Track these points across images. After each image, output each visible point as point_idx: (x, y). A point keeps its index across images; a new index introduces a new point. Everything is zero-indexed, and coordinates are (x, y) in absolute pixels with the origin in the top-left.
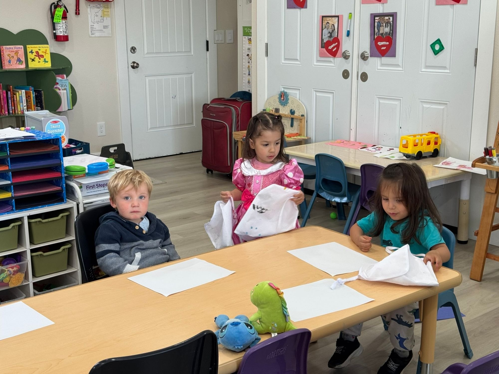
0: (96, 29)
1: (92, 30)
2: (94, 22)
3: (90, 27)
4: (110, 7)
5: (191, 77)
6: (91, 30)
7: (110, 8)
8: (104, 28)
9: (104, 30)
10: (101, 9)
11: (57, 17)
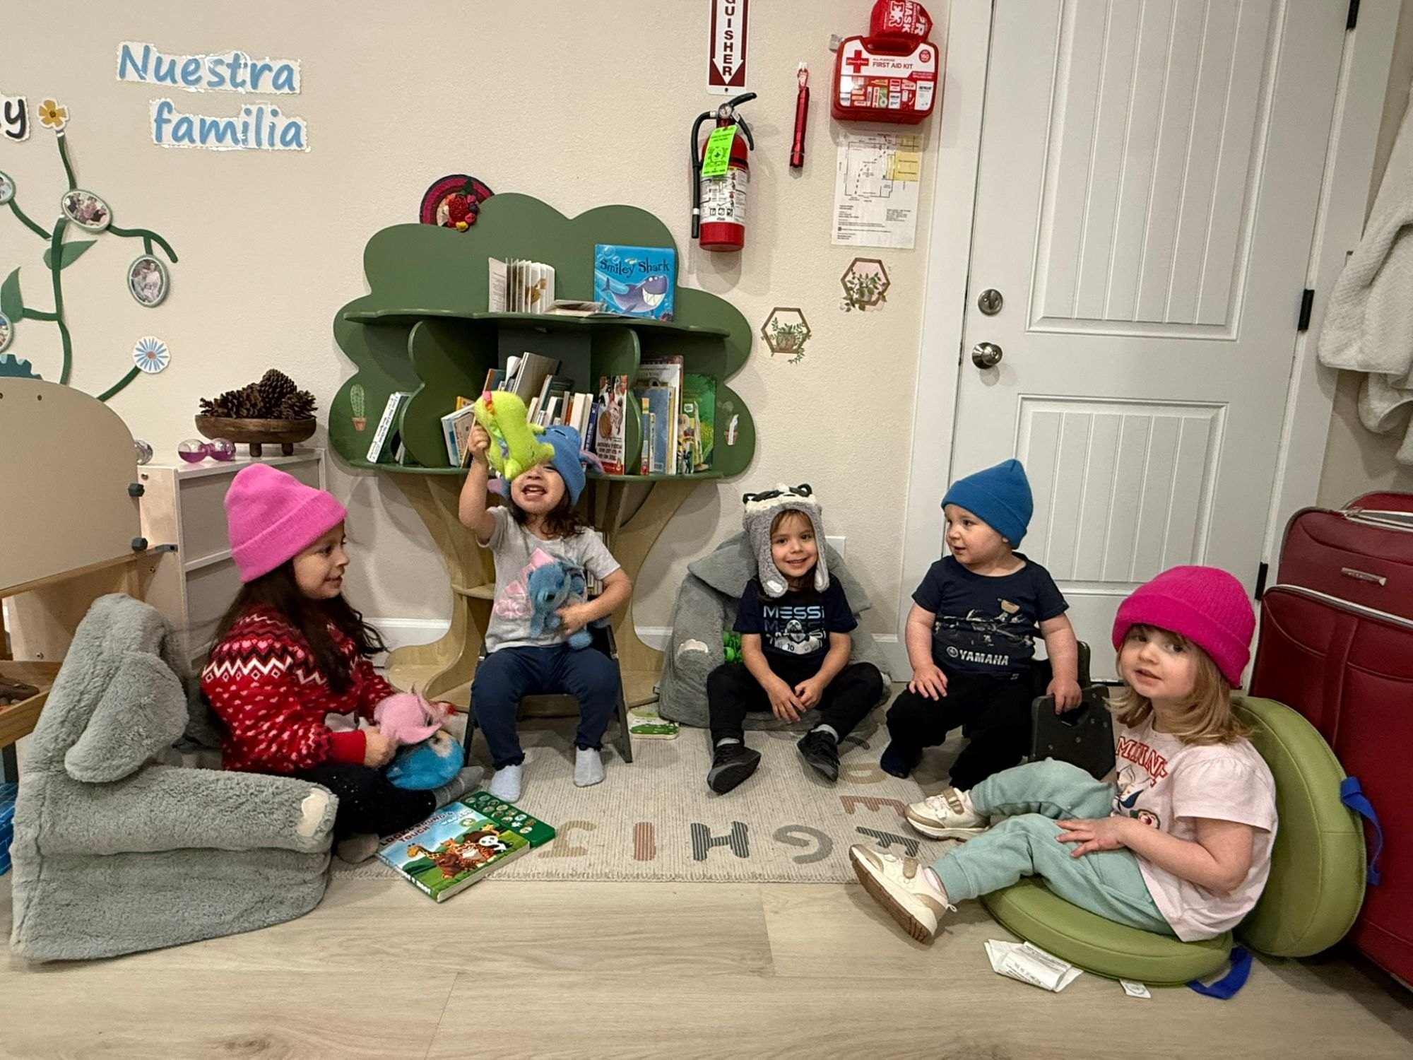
0: (859, 221)
1: (843, 224)
2: (854, 195)
3: (837, 211)
4: (921, 147)
5: (1214, 421)
6: (840, 223)
7: (924, 150)
8: (889, 218)
9: (890, 225)
10: (891, 152)
11: (714, 159)
